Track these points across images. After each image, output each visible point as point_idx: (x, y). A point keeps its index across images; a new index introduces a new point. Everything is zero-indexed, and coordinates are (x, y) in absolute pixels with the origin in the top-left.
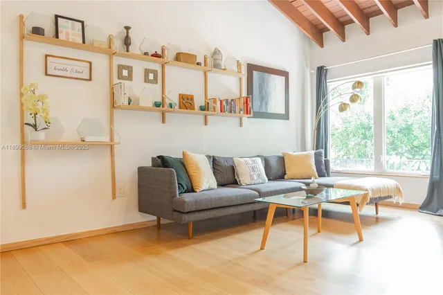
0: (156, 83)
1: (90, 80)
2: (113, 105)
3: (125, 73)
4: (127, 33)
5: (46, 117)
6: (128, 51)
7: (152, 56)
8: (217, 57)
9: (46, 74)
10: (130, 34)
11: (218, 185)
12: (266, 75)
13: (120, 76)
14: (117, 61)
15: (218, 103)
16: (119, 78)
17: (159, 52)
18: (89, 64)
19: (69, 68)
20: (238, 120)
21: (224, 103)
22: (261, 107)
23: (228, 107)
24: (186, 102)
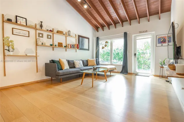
0: (51, 39)
1: (29, 37)
2: (37, 45)
3: (41, 35)
4: (41, 23)
5: (13, 47)
6: (42, 29)
7: (50, 31)
8: (69, 33)
9: (13, 34)
10: (42, 24)
11: (69, 68)
12: (83, 39)
13: (39, 36)
14: (38, 32)
15: (70, 45)
16: (39, 37)
17: (52, 30)
18: (28, 32)
19: (21, 33)
20: (75, 50)
21: (71, 45)
22: (82, 47)
23: (72, 46)
24: (60, 45)
